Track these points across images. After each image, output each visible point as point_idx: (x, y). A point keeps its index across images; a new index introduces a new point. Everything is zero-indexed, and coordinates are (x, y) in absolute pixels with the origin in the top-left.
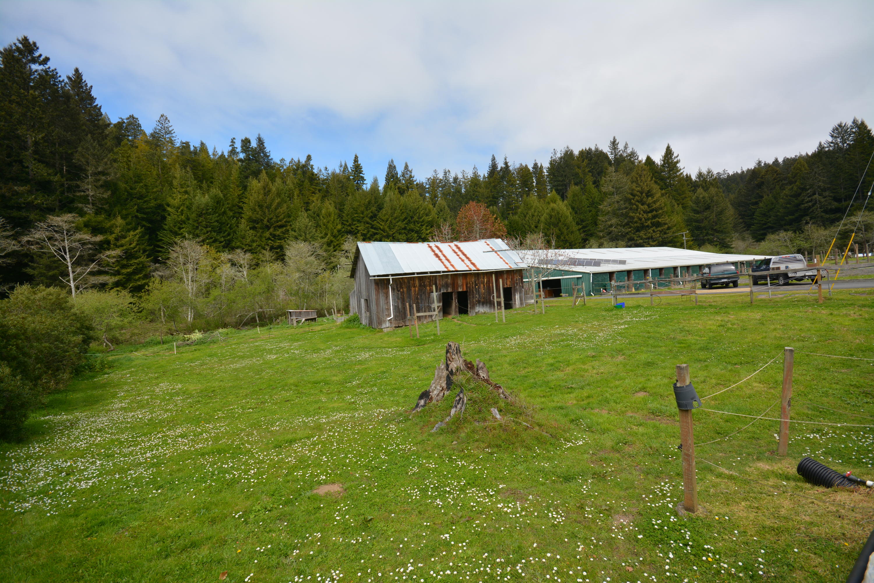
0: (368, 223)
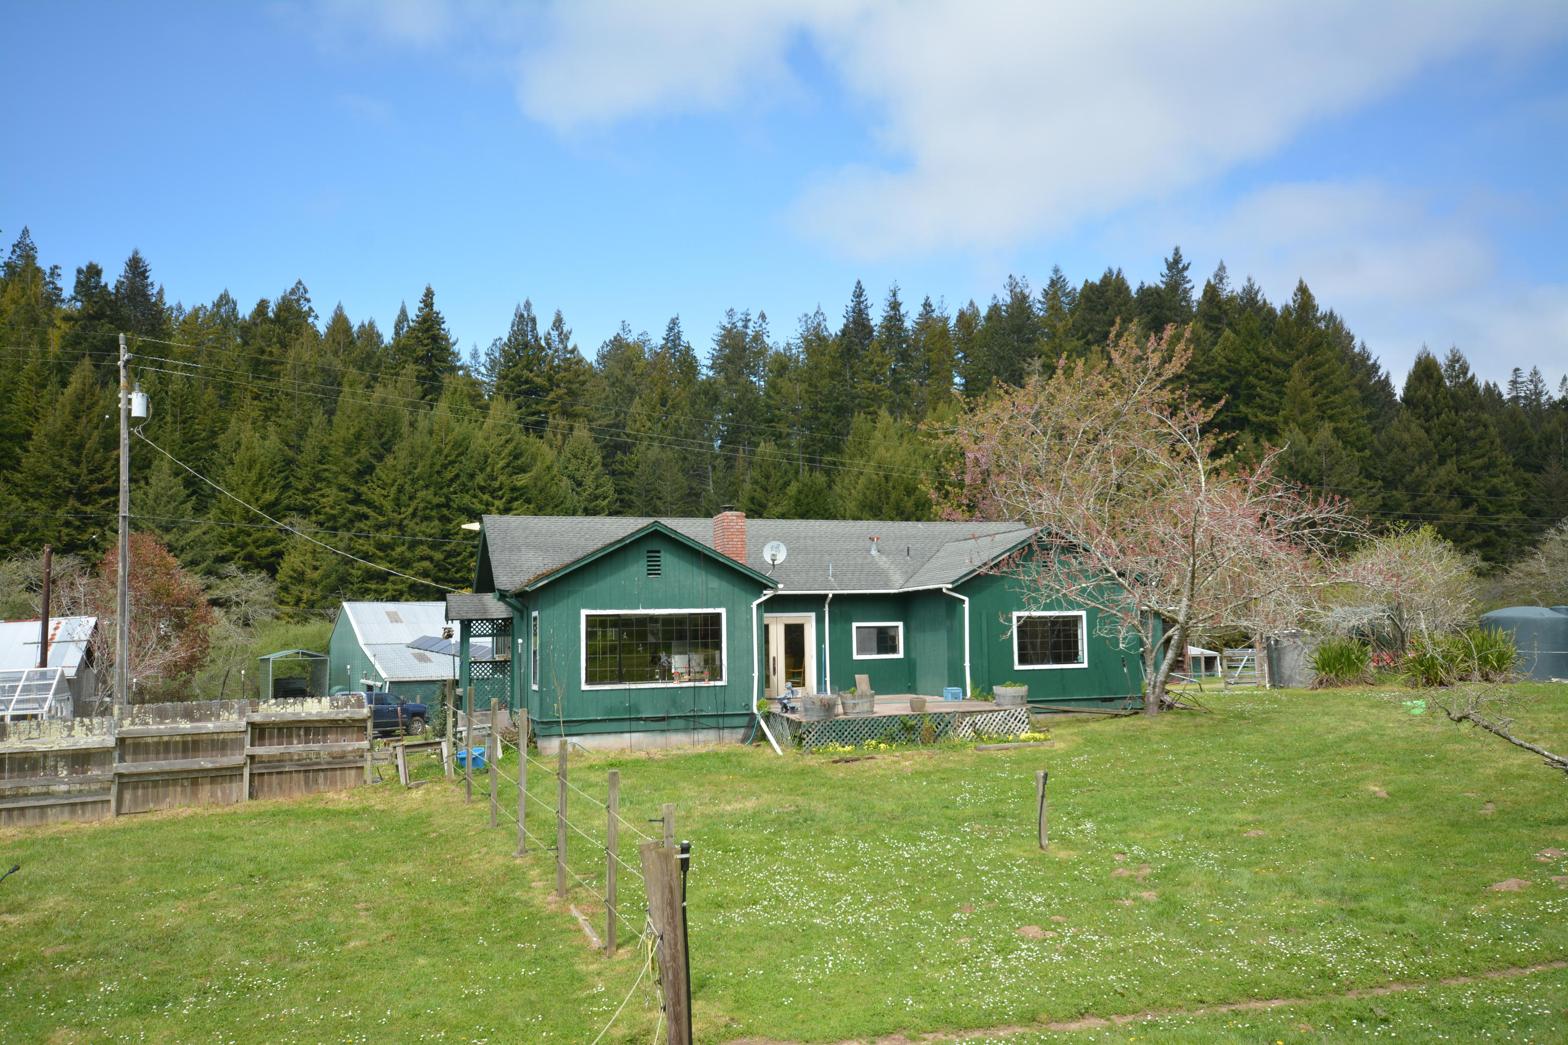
0: (346, 490)
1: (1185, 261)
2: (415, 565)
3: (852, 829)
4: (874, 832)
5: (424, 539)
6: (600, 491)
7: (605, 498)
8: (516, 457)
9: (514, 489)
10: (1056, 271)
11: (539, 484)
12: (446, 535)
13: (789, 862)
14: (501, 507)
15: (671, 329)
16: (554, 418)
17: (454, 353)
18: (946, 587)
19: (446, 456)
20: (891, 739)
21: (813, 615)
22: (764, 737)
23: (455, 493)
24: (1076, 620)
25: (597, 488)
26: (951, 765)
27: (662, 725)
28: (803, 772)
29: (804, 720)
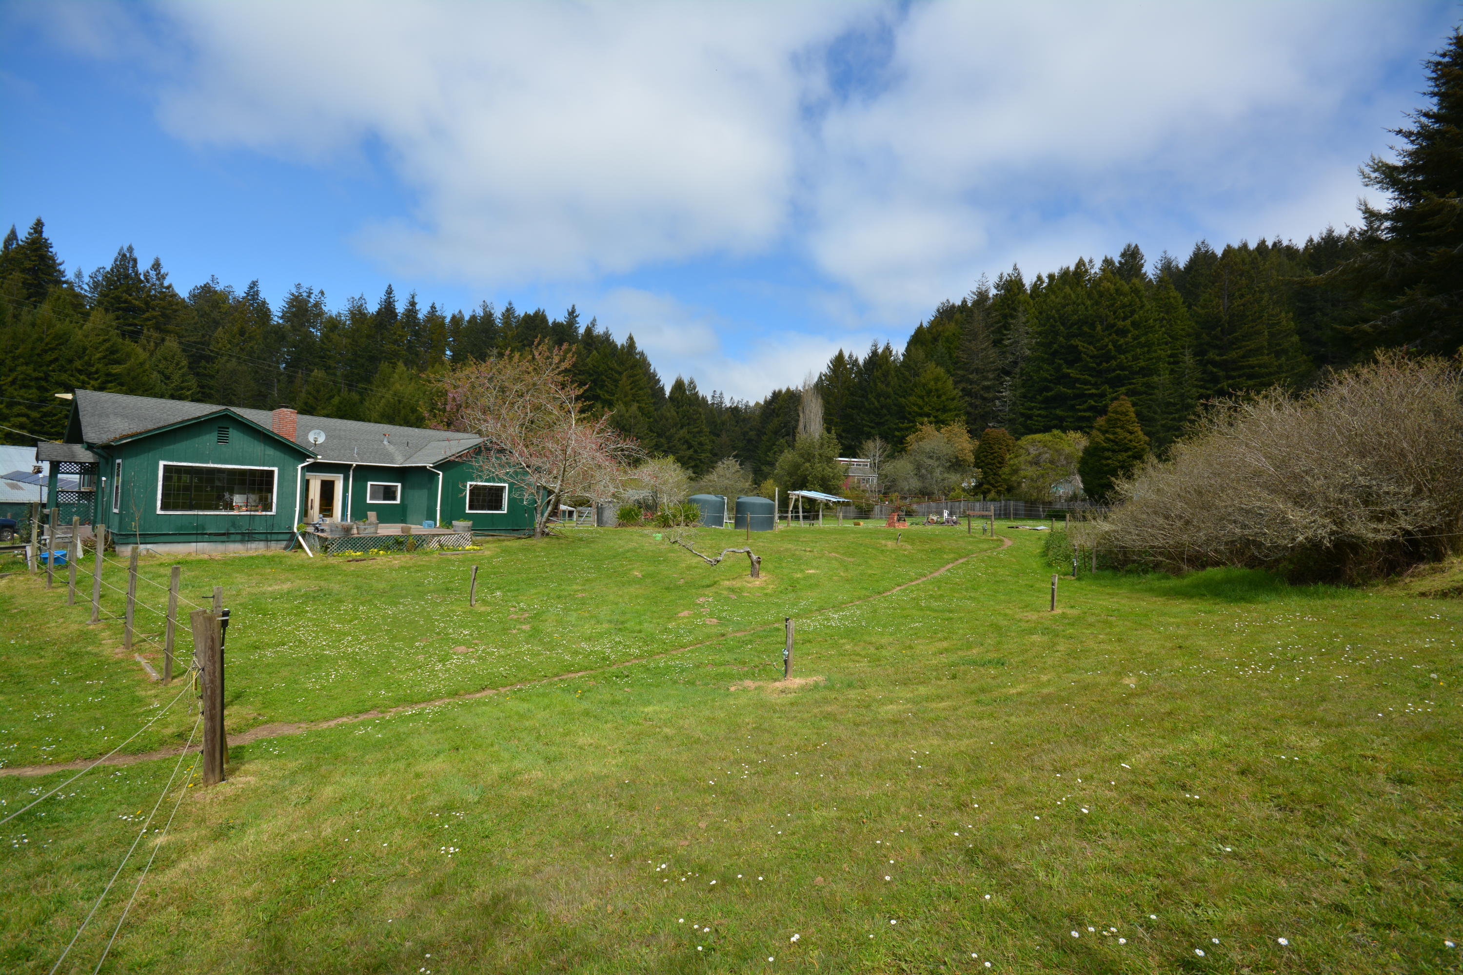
1: (577, 313)
2: (12, 419)
3: (357, 599)
4: (371, 600)
5: (21, 401)
6: (185, 384)
7: (189, 390)
8: (113, 353)
9: (108, 374)
10: (510, 304)
11: (132, 374)
12: (43, 401)
13: (310, 620)
14: (96, 386)
15: (251, 288)
16: (148, 330)
17: (59, 271)
18: (429, 465)
19: (47, 344)
20: (387, 548)
21: (342, 476)
22: (301, 546)
23: (54, 371)
24: (503, 488)
25: (183, 382)
26: (423, 563)
27: (224, 538)
28: (326, 567)
29: (329, 537)
